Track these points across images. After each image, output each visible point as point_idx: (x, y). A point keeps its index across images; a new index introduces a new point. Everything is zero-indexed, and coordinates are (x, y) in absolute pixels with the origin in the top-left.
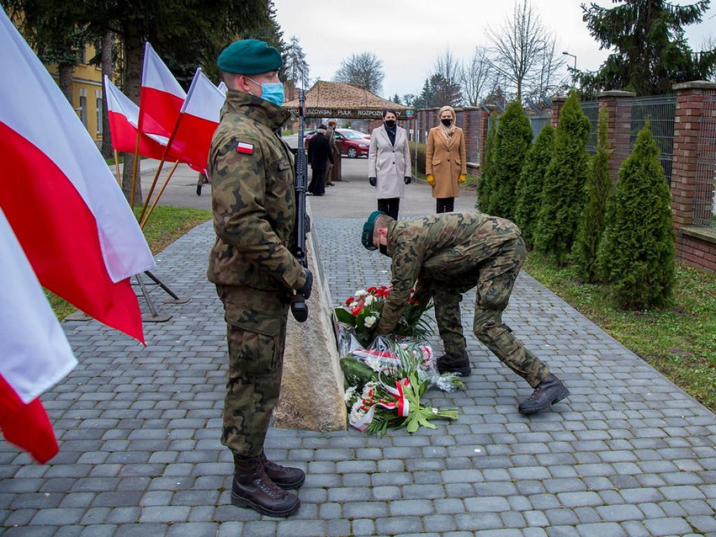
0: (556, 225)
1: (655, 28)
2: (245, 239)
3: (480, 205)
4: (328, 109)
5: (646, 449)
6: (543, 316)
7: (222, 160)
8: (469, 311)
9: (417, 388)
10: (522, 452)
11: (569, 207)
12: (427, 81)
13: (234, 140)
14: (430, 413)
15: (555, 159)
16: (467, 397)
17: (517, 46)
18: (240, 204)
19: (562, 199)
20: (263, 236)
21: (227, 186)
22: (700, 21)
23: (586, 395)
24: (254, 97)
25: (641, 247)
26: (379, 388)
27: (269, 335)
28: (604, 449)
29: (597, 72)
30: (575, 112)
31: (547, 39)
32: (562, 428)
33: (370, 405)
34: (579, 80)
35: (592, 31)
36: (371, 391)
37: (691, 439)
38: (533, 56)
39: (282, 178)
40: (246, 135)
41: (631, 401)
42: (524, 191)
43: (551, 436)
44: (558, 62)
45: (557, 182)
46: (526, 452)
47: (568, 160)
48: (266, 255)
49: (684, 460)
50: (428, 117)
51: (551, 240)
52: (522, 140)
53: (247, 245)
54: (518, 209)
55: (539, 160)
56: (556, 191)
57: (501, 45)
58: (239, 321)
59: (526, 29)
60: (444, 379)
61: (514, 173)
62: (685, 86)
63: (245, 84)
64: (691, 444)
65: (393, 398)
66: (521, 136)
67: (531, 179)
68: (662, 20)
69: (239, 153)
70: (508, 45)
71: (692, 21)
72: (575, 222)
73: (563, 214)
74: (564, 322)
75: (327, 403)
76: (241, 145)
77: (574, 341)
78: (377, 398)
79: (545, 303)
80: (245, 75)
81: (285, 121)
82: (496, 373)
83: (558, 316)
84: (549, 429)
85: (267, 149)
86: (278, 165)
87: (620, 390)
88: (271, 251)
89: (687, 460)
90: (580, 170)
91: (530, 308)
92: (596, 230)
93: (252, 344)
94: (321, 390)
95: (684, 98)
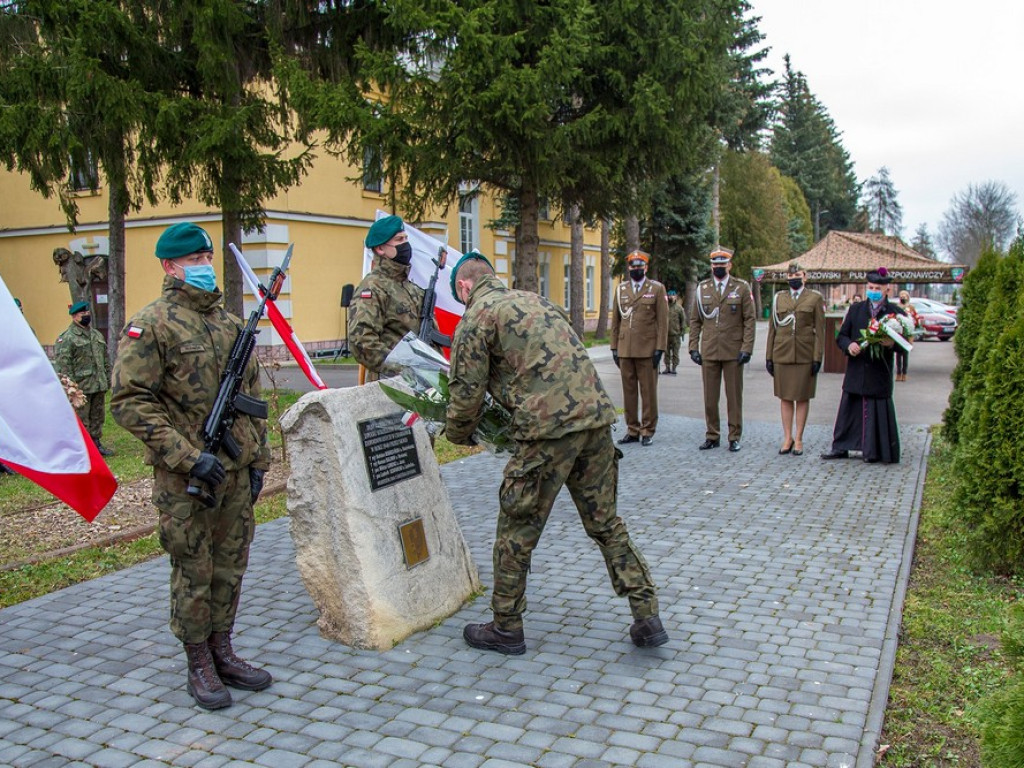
4: (835, 271)
6: (840, 566)
20: (141, 417)
25: (1010, 475)
27: (180, 517)
39: (184, 361)
48: (146, 436)
63: (171, 267)
69: (130, 337)
75: (358, 616)
76: (133, 329)
80: (170, 259)
85: (164, 333)
86: (179, 348)
88: (150, 433)
94: (351, 600)
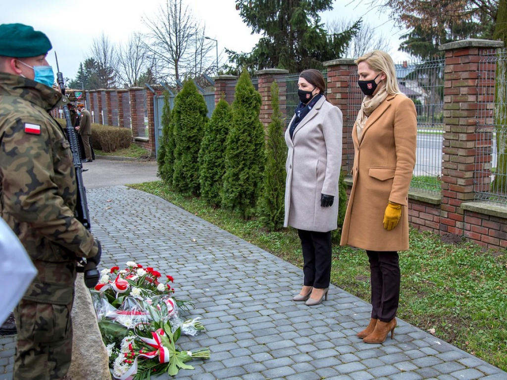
0: (240, 185)
1: (297, 15)
2: (42, 215)
3: (162, 173)
5: (370, 358)
6: (248, 261)
7: (9, 142)
8: (183, 264)
9: (171, 336)
10: (274, 377)
11: (249, 169)
12: (81, 65)
13: (19, 121)
14: (185, 356)
15: (234, 129)
16: (210, 338)
17: (171, 32)
18: (36, 182)
19: (243, 162)
20: (60, 212)
21: (19, 167)
22: (331, 8)
23: (307, 322)
24: (27, 79)
26: (136, 341)
27: (63, 304)
28: (337, 364)
29: (250, 53)
30: (248, 88)
31: (197, 25)
32: (298, 352)
33: (133, 357)
34: (235, 60)
35: (244, 18)
36: (130, 345)
37: (401, 345)
38: (187, 41)
39: (65, 156)
40: (31, 116)
41: (344, 322)
42: (206, 158)
43: (292, 359)
44: (209, 45)
45: (238, 148)
46: (277, 376)
47: (246, 130)
48: (63, 229)
49: (401, 363)
50: (92, 98)
51: (237, 198)
52: (199, 114)
53: (45, 222)
54: (202, 174)
55: (218, 131)
56: (237, 156)
57: (157, 31)
58: (31, 295)
59: (178, 17)
60: (188, 325)
61: (194, 143)
62: (334, 63)
63: (16, 66)
64: (402, 350)
65: (151, 348)
66: (198, 111)
67: (212, 148)
68: (301, 8)
69: (27, 134)
70: (164, 31)
71: (325, 9)
72: (255, 181)
73: (245, 176)
74: (266, 265)
75: (94, 362)
76: (28, 126)
77: (281, 280)
78: (136, 350)
79: (246, 252)
80: (16, 58)
81: (57, 102)
82: (226, 314)
83: (259, 260)
84: (288, 354)
85: (51, 129)
86: (62, 144)
87: (332, 314)
88: (67, 225)
89: (404, 362)
90: (256, 137)
91: (234, 257)
92: (277, 187)
93: (46, 315)
94: (88, 351)
95: (334, 73)
